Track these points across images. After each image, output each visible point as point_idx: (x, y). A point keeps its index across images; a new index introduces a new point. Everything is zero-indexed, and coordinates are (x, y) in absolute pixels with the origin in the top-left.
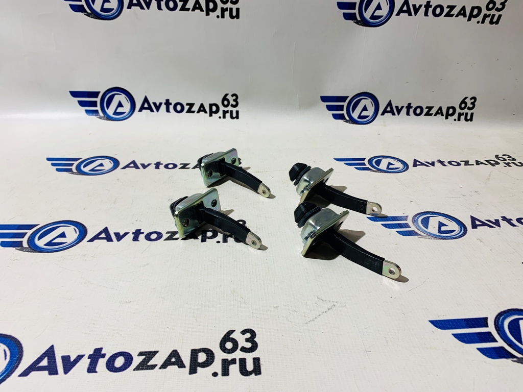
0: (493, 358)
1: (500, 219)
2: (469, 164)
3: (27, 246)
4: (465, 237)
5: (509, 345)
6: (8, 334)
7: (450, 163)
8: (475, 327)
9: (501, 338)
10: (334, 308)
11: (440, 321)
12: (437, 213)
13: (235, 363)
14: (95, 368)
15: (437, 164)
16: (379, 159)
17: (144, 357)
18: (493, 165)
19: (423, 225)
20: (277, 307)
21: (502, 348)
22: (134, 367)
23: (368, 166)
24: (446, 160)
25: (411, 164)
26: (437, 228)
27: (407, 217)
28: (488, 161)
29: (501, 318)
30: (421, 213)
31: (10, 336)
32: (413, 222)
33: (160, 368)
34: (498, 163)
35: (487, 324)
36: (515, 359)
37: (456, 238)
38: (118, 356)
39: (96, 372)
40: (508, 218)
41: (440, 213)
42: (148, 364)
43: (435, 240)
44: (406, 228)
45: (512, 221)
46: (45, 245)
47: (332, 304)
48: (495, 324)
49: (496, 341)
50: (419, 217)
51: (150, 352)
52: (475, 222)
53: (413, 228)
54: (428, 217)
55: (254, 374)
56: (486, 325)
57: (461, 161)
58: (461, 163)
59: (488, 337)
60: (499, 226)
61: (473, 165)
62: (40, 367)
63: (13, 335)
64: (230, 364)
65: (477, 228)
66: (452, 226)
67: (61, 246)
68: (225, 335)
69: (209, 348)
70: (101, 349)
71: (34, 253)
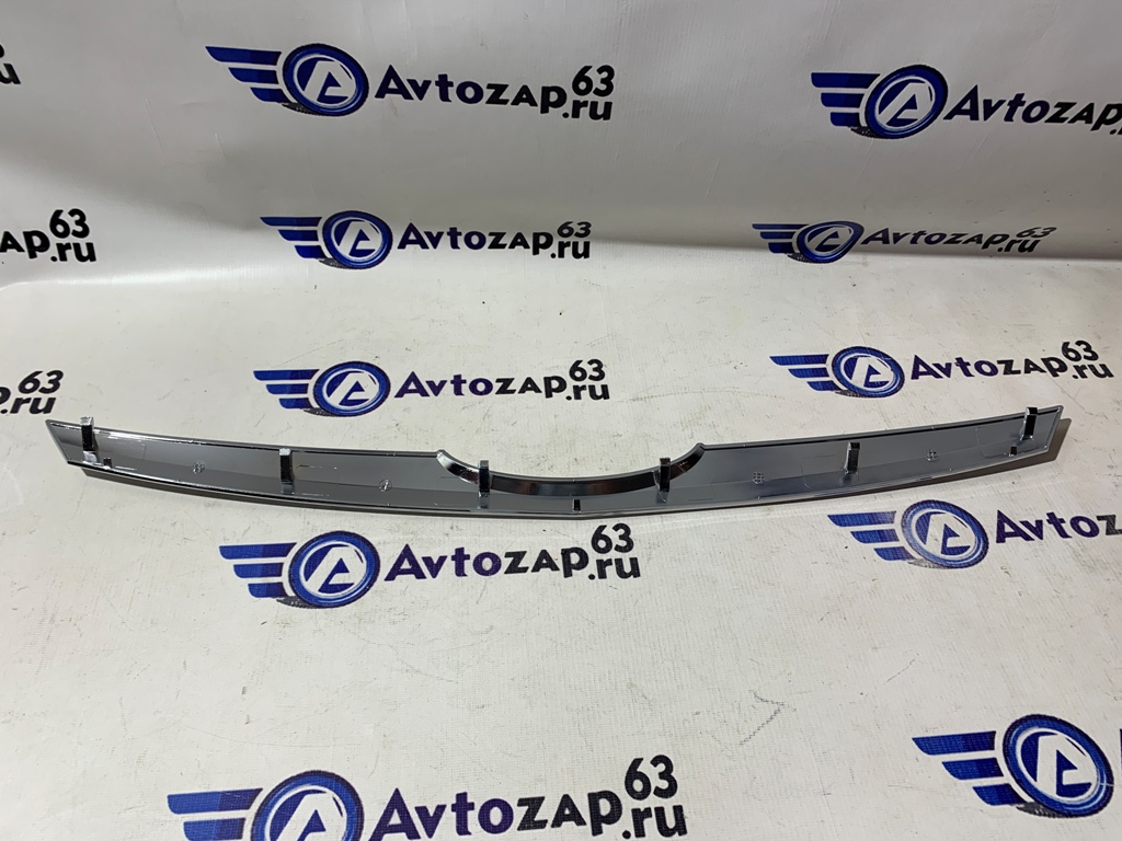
0: (992, 803)
1: (1045, 518)
2: (1013, 369)
3: (293, 595)
4: (983, 561)
5: (1018, 782)
6: (330, 771)
7: (978, 366)
8: (974, 750)
9: (1009, 769)
10: (778, 715)
11: (928, 738)
12: (944, 503)
13: (651, 816)
14: (466, 827)
15: (956, 371)
16: (852, 356)
17: (527, 808)
18: (1054, 373)
19: (919, 534)
20: (697, 713)
21: (1008, 786)
22: (518, 825)
23: (832, 377)
24: (971, 360)
25: (908, 370)
26: (941, 542)
27: (894, 513)
28: (1046, 361)
29: (1015, 732)
30: (918, 504)
31: (333, 774)
32: (903, 527)
33: (553, 826)
34: (1063, 368)
35: (993, 743)
36: (1022, 806)
37: (969, 565)
38: (492, 807)
39: (470, 834)
40: (1058, 517)
41: (949, 505)
42: (536, 819)
43: (936, 570)
44: (891, 541)
45: (1063, 525)
46: (320, 591)
47: (776, 707)
48: (1004, 745)
49: (1001, 775)
50: (914, 513)
51: (533, 799)
52: (1003, 526)
53: (902, 542)
54: (929, 515)
55: (677, 834)
56: (991, 747)
57: (1000, 362)
58: (998, 366)
59: (990, 768)
60: (1041, 538)
61: (1018, 372)
62: (392, 826)
63: (337, 773)
64: (644, 818)
65: (1004, 541)
66: (966, 536)
67: (346, 591)
68: (630, 768)
69: (611, 790)
70: (465, 794)
71: (310, 610)
